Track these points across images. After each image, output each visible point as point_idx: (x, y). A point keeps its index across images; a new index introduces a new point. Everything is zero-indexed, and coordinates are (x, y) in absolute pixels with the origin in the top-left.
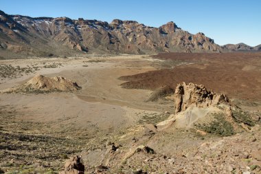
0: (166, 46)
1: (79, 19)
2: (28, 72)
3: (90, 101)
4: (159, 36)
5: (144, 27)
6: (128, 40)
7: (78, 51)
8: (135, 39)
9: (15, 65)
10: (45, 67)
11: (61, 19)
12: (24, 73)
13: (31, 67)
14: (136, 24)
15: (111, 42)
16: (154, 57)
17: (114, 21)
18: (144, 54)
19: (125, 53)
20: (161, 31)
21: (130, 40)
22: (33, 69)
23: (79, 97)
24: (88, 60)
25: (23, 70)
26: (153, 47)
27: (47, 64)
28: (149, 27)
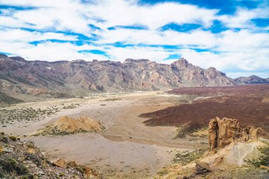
0: (179, 81)
1: (94, 60)
2: (49, 114)
3: (117, 141)
4: (171, 72)
5: (156, 65)
6: (141, 77)
7: (94, 91)
8: (148, 75)
9: (36, 108)
10: (64, 108)
11: (76, 62)
12: (45, 115)
13: (52, 109)
14: (148, 62)
15: (124, 80)
16: (169, 92)
17: (127, 60)
18: (159, 90)
19: (139, 90)
20: (173, 67)
21: (143, 77)
22: (54, 111)
23: (105, 137)
24: (104, 99)
25: (44, 112)
26: (166, 83)
27: (65, 105)
28: (161, 65)
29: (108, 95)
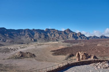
0: (67, 38)
1: (33, 29)
2: (14, 50)
3: (41, 61)
4: (64, 34)
5: (58, 31)
6: (52, 36)
7: (33, 41)
8: (55, 35)
9: (9, 48)
11: (26, 30)
12: (13, 51)
14: (55, 30)
15: (45, 37)
16: (63, 42)
17: (47, 29)
18: (59, 41)
19: (51, 41)
20: (65, 32)
22: (16, 49)
23: (36, 60)
24: (37, 44)
25: (12, 49)
26: (62, 38)
27: (21, 47)
28: (60, 31)
29: (38, 43)
